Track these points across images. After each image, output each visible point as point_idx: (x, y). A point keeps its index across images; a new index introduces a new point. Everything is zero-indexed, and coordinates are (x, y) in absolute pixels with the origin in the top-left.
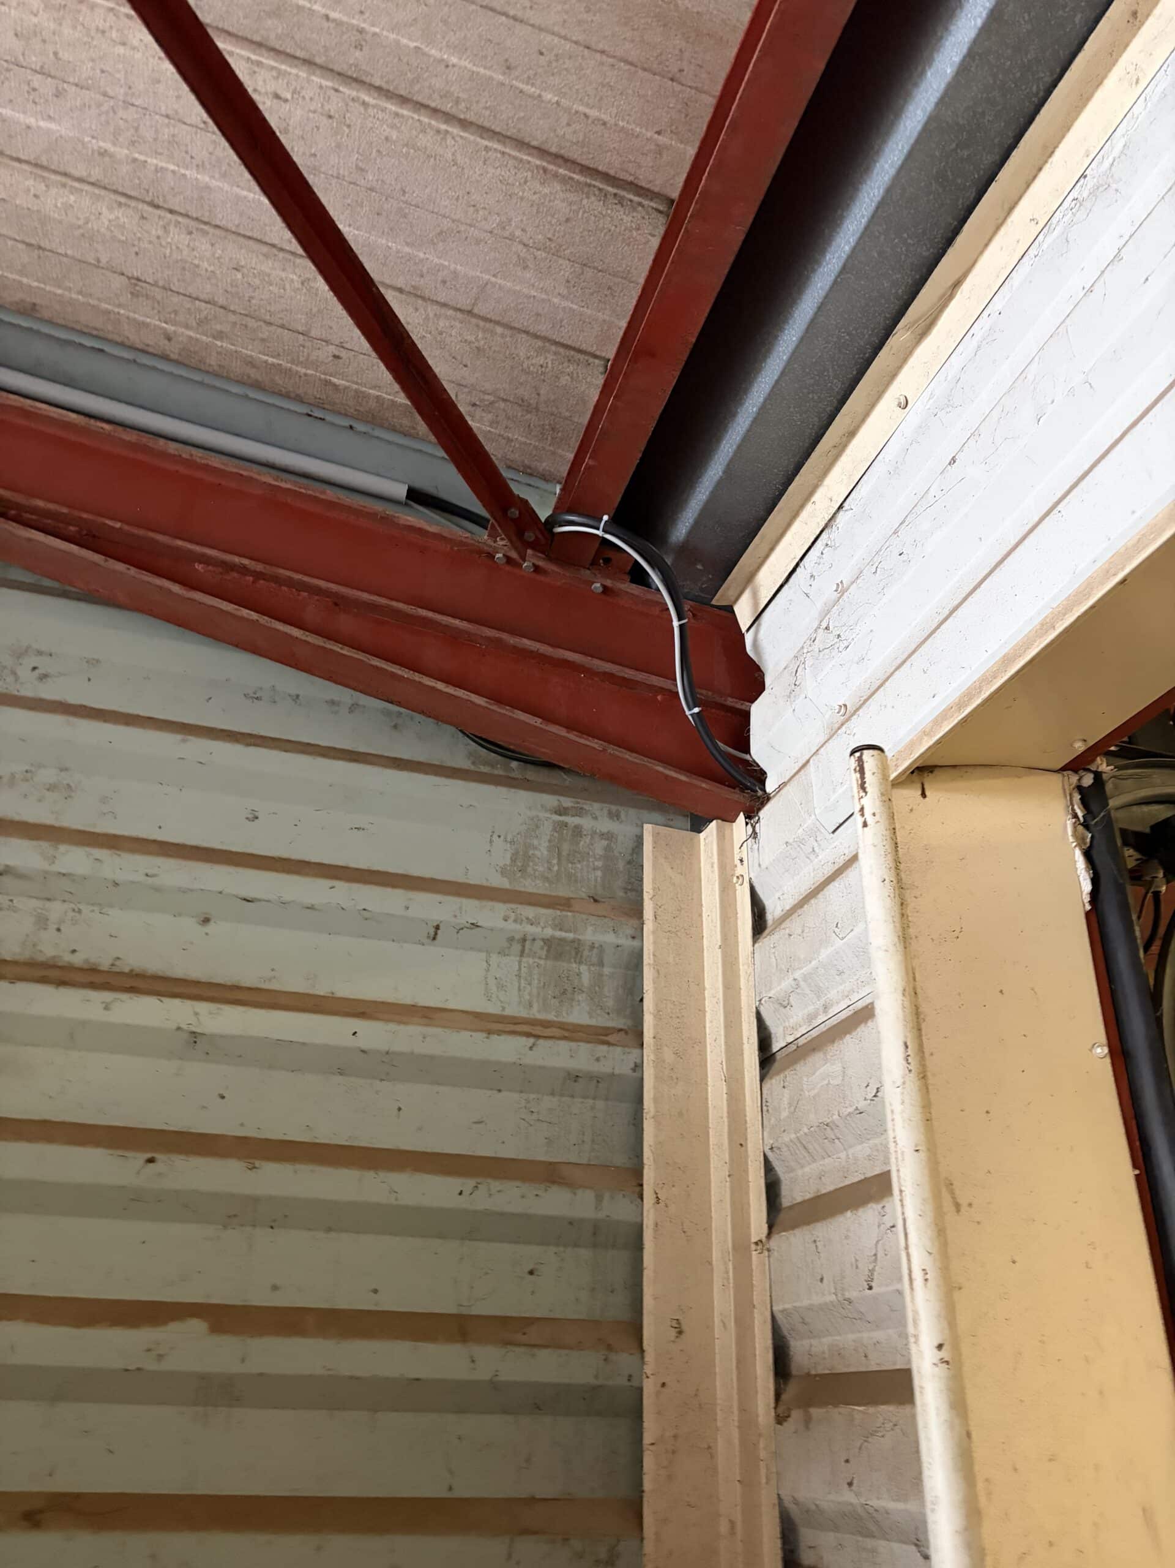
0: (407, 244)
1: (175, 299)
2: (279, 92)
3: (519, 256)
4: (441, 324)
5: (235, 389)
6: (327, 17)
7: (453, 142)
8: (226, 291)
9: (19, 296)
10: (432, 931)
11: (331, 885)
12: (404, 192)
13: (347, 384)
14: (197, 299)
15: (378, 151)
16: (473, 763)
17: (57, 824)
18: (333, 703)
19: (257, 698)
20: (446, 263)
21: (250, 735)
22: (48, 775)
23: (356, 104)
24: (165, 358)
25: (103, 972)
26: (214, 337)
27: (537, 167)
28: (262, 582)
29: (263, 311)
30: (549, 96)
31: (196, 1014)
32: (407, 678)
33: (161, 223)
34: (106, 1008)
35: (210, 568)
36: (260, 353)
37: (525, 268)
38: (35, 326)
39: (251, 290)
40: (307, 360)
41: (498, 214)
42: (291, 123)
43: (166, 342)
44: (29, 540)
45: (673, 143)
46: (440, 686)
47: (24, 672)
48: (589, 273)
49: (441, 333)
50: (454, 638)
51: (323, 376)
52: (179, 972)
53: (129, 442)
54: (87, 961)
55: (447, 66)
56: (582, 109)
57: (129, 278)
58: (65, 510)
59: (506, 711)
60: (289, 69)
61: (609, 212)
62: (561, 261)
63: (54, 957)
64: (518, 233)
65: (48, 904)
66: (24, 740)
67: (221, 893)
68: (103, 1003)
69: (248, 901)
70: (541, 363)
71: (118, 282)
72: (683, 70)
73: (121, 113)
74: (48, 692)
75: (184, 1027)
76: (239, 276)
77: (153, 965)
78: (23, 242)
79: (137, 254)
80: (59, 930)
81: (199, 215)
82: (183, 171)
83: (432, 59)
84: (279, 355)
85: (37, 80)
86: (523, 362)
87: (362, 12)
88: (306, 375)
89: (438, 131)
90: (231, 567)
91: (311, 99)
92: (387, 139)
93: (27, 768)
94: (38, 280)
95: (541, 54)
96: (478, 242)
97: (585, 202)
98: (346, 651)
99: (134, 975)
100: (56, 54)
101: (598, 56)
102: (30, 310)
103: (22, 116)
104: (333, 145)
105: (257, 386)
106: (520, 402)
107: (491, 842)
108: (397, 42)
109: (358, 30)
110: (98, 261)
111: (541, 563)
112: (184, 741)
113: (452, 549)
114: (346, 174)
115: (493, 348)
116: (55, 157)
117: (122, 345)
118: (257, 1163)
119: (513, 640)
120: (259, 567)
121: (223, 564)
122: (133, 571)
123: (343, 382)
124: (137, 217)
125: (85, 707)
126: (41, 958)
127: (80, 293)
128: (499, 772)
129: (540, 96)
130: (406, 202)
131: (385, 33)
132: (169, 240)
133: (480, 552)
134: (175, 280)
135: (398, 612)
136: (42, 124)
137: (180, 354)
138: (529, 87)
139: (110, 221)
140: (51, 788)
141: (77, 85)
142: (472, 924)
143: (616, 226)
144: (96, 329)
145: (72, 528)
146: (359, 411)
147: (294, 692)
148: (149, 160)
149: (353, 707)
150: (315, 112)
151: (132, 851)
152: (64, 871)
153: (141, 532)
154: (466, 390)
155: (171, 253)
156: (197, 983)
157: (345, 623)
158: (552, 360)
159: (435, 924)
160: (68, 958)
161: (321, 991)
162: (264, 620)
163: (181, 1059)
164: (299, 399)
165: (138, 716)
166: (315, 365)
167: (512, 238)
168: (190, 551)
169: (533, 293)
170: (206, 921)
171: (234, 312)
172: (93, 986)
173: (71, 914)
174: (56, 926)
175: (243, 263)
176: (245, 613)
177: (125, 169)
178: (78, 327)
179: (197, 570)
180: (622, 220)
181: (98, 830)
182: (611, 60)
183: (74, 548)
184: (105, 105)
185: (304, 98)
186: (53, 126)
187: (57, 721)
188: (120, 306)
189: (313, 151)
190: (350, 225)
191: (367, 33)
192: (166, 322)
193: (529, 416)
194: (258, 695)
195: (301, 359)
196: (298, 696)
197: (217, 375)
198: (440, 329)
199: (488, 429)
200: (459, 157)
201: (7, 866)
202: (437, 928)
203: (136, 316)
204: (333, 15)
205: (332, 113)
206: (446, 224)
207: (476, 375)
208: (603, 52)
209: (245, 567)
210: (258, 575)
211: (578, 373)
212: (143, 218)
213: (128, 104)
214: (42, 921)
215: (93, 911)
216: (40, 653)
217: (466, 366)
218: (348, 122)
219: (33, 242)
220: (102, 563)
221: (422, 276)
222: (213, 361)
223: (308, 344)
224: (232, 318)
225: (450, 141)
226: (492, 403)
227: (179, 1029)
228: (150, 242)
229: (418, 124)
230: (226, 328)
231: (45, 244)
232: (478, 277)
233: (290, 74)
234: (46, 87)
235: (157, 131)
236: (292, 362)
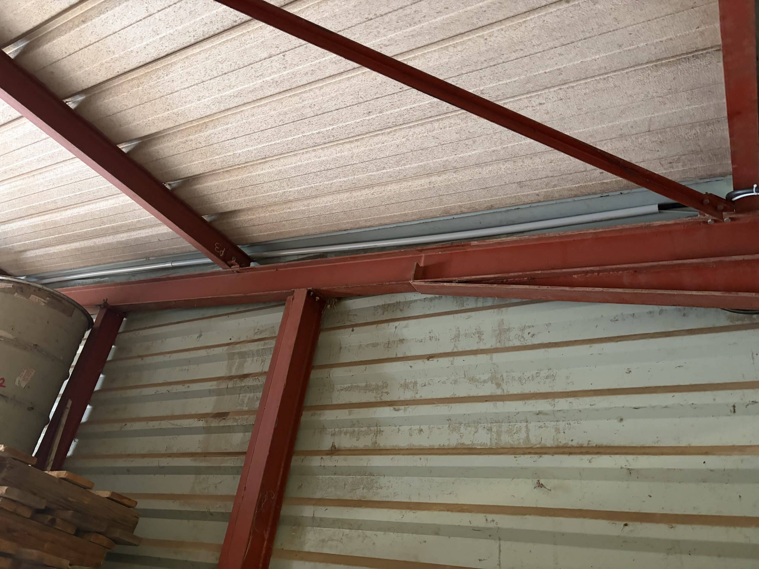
0: (610, 122)
1: (535, 182)
2: (541, 102)
3: (659, 102)
4: (640, 140)
5: (570, 200)
6: (545, 73)
7: (612, 79)
8: (551, 171)
9: (486, 205)
10: (732, 409)
11: (672, 395)
12: (600, 107)
13: (611, 180)
14: (542, 178)
15: (584, 100)
16: (731, 321)
17: (553, 391)
18: (650, 312)
19: (616, 320)
20: (630, 120)
21: (618, 337)
22: (543, 373)
23: (569, 89)
24: (539, 202)
25: (585, 447)
26: (553, 188)
27: (652, 67)
28: (601, 273)
29: (566, 171)
30: (642, 44)
31: (627, 461)
32: (677, 294)
33: (521, 160)
34: (590, 462)
35: (579, 275)
36: (572, 185)
37: (665, 104)
38: (495, 211)
39: (559, 166)
40: (590, 179)
41: (642, 93)
42: (549, 110)
43: (538, 197)
44: (512, 289)
45: (707, 27)
46: (694, 293)
47: (526, 335)
48: (696, 91)
49: (641, 144)
50: (697, 268)
51: (599, 182)
52: (616, 444)
53: (536, 239)
54: (578, 443)
55: (596, 60)
56: (658, 40)
57: (517, 183)
58: (521, 273)
59: (734, 294)
60: (541, 92)
61: (693, 64)
62: (680, 94)
63: (565, 444)
64: (654, 94)
65: (558, 423)
66: (533, 362)
67: (623, 407)
68: (588, 460)
69: (636, 409)
70: (694, 133)
71: (514, 186)
72: (695, 2)
73: (494, 137)
74: (536, 341)
75: (623, 466)
76: (553, 164)
77: (605, 442)
78: (481, 189)
79: (516, 175)
80: (564, 433)
81: (531, 152)
82: (520, 143)
83: (589, 62)
84: (579, 182)
85: (466, 142)
86: (685, 137)
87: (556, 64)
88: (593, 184)
89: (605, 79)
90: (587, 272)
91: (553, 98)
92: (585, 94)
93: (536, 372)
94: (490, 197)
95: (631, 34)
96: (639, 106)
97: (680, 67)
98: (644, 291)
99: (597, 447)
100: (469, 132)
101: (655, 20)
102: (491, 207)
103: (466, 154)
104: (566, 107)
105: (576, 196)
106: (692, 153)
107: (753, 358)
108: (574, 65)
109: (558, 70)
110: (505, 182)
111: (734, 216)
112: (590, 347)
113: (684, 227)
114: (575, 113)
115: (668, 138)
116: (480, 160)
117: (524, 204)
118: (674, 525)
119: (728, 259)
120: (597, 268)
121: (583, 272)
122: (550, 288)
123: (609, 180)
124: (512, 163)
125: (550, 343)
126: (561, 445)
127: (504, 195)
128: (747, 322)
129: (638, 47)
130: (602, 110)
131: (568, 65)
132: (525, 165)
133: (699, 223)
134: (532, 176)
135: (663, 266)
136: (473, 153)
137: (544, 198)
138: (632, 47)
139: (504, 169)
140: (547, 377)
141: (478, 137)
142: (753, 401)
143: (699, 69)
144: (513, 204)
145: (525, 279)
146: (621, 188)
147: (632, 313)
148: (508, 146)
149: (661, 312)
150: (555, 101)
151: (583, 396)
152: (559, 409)
153: (549, 272)
154: (663, 159)
155: (527, 169)
156: (625, 447)
157: (642, 278)
158: (699, 129)
159: (732, 405)
160: (570, 443)
161: (683, 444)
162: (605, 290)
163: (627, 481)
164: (595, 193)
165: (571, 341)
166: (595, 179)
167: (653, 97)
168: (570, 272)
169: (674, 111)
170: (621, 420)
171: (556, 176)
172: (581, 453)
173: (567, 426)
174: (563, 431)
175: (553, 159)
176: (597, 289)
177: (502, 152)
178: (508, 205)
179: (575, 278)
180: (700, 64)
181: (568, 390)
182: (661, 18)
183: (527, 287)
184: (489, 137)
185: (550, 99)
186: (476, 151)
187: (541, 351)
188: (518, 193)
189: (560, 113)
190: (584, 128)
191: (561, 69)
192: (535, 191)
193: (699, 156)
194: (616, 319)
195: (588, 180)
196: (634, 314)
197: (559, 199)
198: (640, 143)
199: (682, 169)
200: (616, 83)
201: (539, 411)
202: (734, 406)
203: (524, 193)
204: (547, 71)
205: (562, 98)
206: (622, 108)
207: (665, 152)
208: (656, 18)
209: (592, 271)
210: (599, 272)
211: (715, 128)
212: (515, 162)
213: (495, 134)
214: (557, 430)
215: (575, 423)
216: (529, 327)
217: (658, 151)
218: (568, 97)
219: (484, 187)
220: (538, 288)
221: (622, 129)
222: (556, 195)
223: (588, 174)
224: (556, 178)
225: (610, 79)
226: (679, 159)
227: (622, 468)
228: (520, 169)
229: (596, 82)
230: (556, 182)
231: (488, 186)
232: (646, 118)
233: (542, 94)
234: (470, 142)
235: (507, 136)
236: (585, 182)
